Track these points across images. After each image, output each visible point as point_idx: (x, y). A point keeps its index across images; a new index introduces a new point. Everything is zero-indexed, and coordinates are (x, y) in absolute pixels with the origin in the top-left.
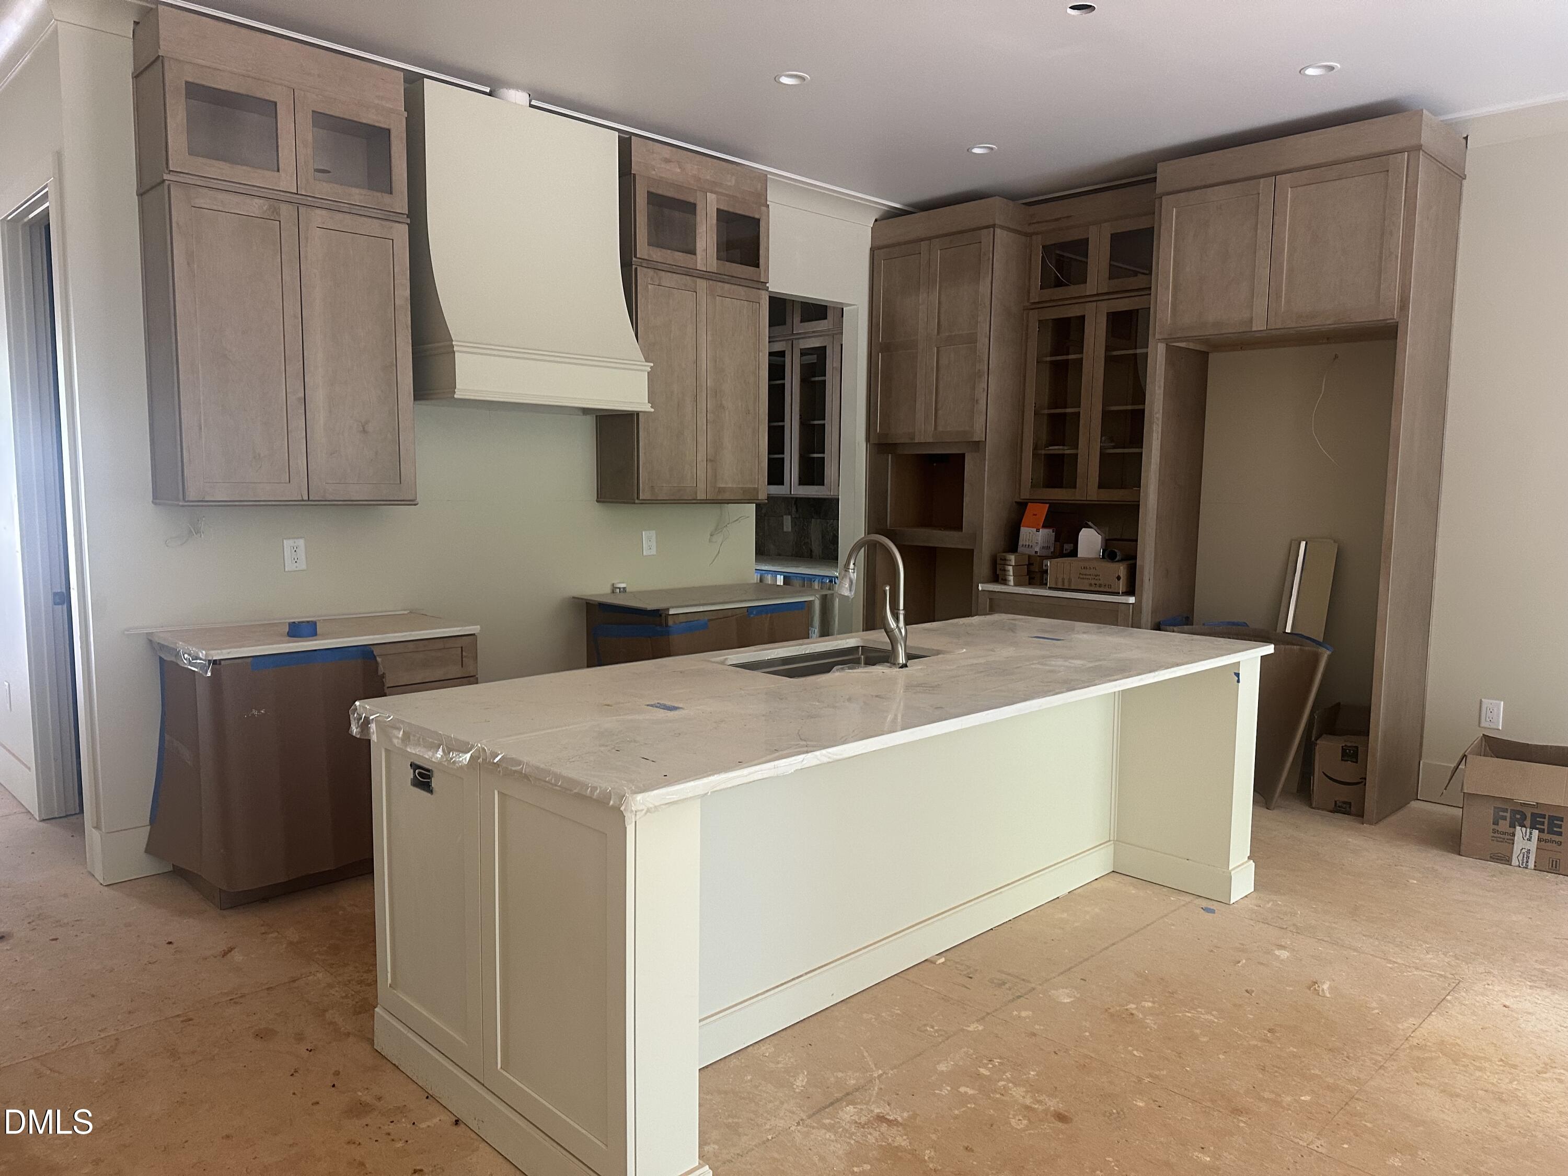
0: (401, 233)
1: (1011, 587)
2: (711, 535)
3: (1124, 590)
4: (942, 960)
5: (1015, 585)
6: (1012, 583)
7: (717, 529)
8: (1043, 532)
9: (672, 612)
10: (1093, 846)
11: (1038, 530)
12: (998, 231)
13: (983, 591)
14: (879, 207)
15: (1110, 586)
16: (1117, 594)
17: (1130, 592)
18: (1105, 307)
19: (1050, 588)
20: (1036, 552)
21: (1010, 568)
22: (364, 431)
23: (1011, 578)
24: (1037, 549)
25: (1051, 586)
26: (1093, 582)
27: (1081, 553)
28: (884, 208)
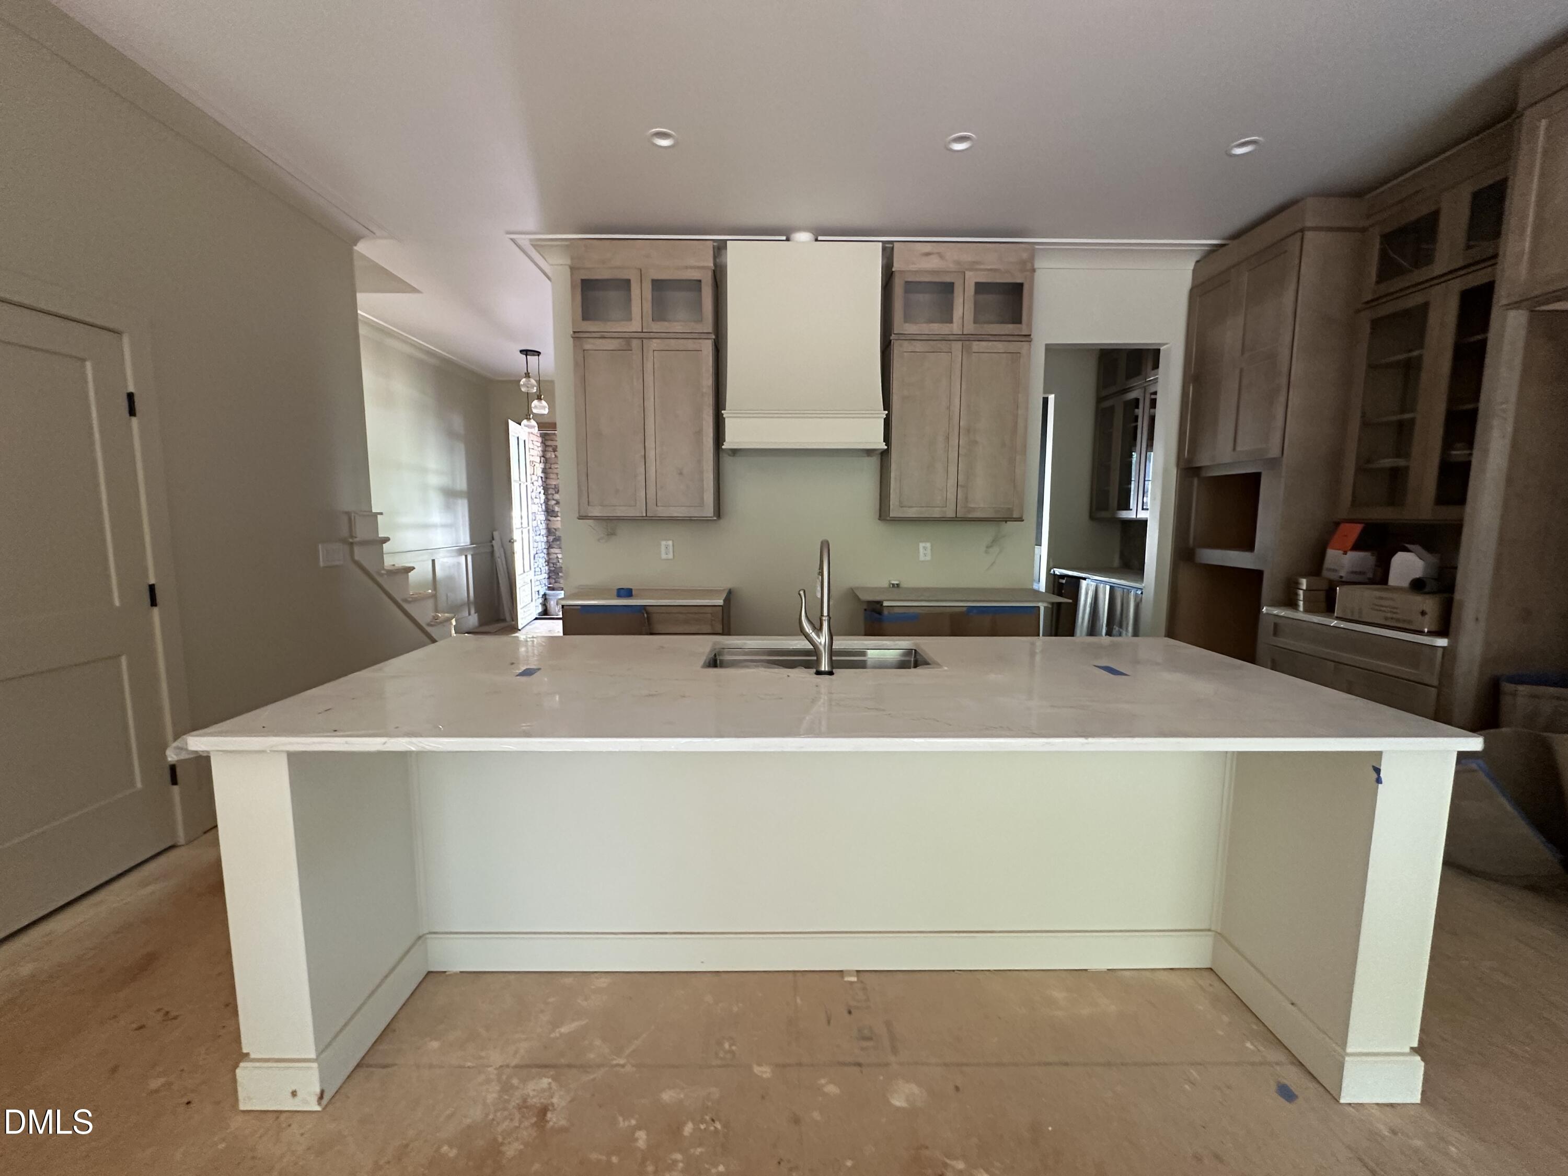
0: (707, 347)
1: (1300, 614)
2: (988, 547)
3: (1433, 628)
4: (854, 979)
5: (1306, 611)
6: (1301, 609)
7: (995, 541)
8: (1353, 556)
9: (885, 604)
10: (1170, 928)
11: (1345, 553)
12: (1309, 235)
13: (1267, 614)
14: (1199, 248)
15: (1410, 622)
16: (1420, 632)
17: (1442, 632)
18: (1457, 286)
19: (1338, 618)
20: (1341, 577)
21: (1301, 592)
22: (681, 474)
23: (1301, 603)
24: (1342, 574)
25: (1339, 616)
26: (1389, 615)
27: (1393, 580)
28: (1203, 248)
